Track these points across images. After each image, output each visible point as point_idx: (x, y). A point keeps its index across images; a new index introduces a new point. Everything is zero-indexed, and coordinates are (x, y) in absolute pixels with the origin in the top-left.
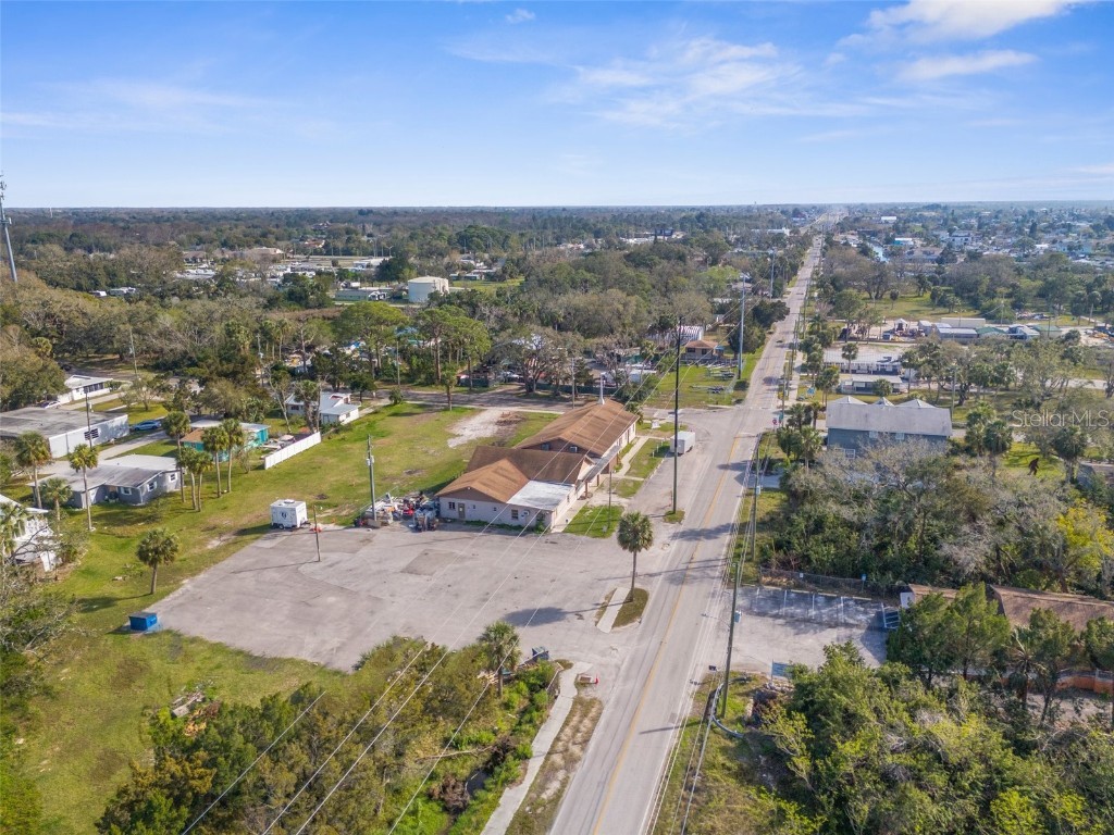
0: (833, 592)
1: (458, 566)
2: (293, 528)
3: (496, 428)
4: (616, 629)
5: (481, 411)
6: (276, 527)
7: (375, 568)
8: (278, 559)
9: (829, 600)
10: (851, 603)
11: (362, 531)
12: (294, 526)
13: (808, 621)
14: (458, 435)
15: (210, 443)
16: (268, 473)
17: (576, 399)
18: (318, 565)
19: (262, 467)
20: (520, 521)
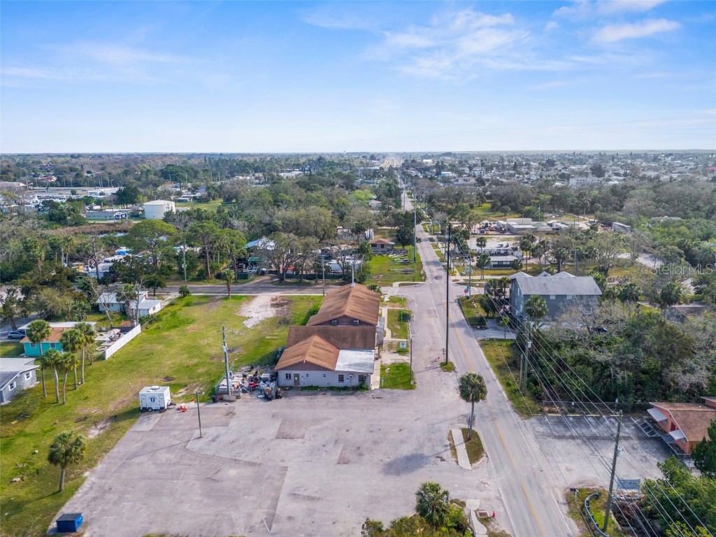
2: (163, 410)
3: (274, 310)
4: (474, 464)
5: (254, 297)
6: (146, 410)
7: (253, 437)
8: (163, 440)
9: (597, 420)
11: (221, 405)
12: (163, 408)
13: (595, 438)
14: (249, 318)
15: (69, 343)
16: (109, 362)
17: (318, 284)
18: (201, 441)
19: (102, 358)
20: (346, 383)
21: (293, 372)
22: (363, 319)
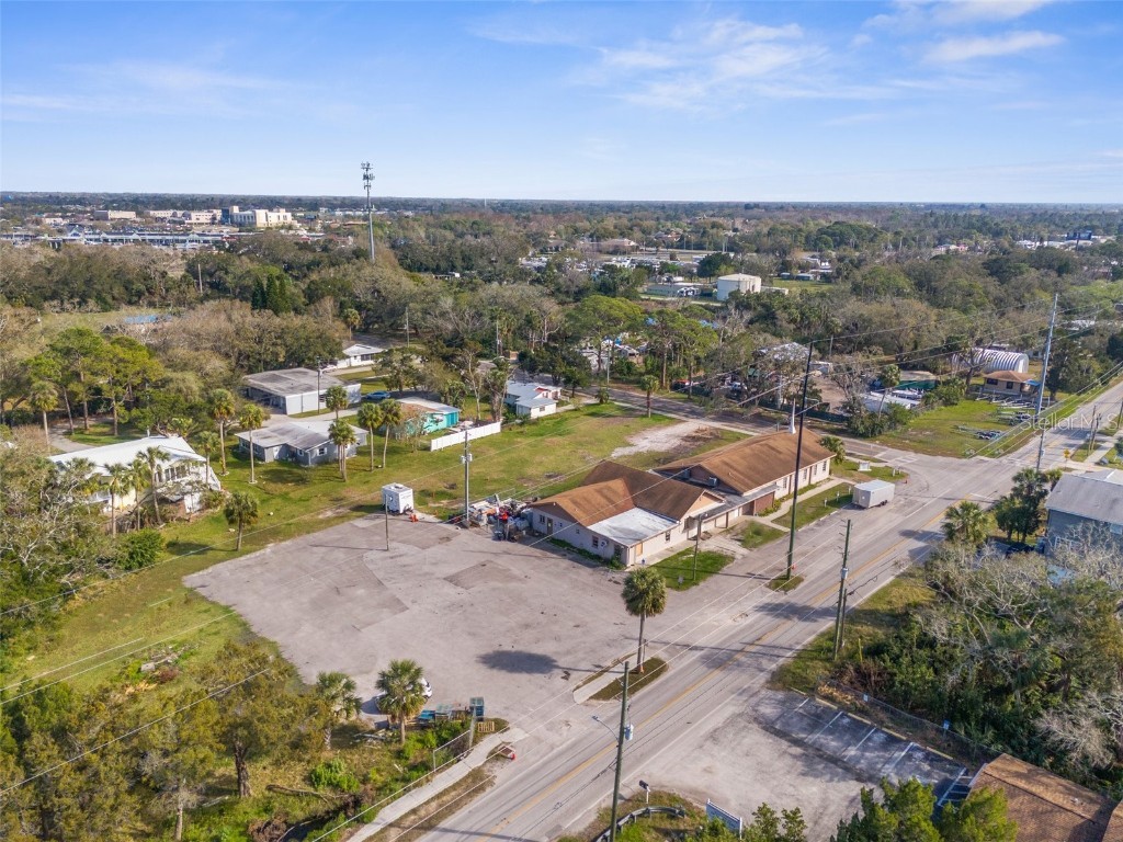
0: (904, 734)
1: (500, 585)
2: (395, 513)
4: (594, 702)
6: (381, 508)
7: (426, 568)
9: (891, 741)
10: (919, 755)
11: (452, 528)
12: (398, 511)
13: (835, 761)
14: (632, 445)
16: (429, 455)
18: (383, 554)
19: (427, 448)
20: (600, 550)
21: (547, 516)
22: (724, 478)
